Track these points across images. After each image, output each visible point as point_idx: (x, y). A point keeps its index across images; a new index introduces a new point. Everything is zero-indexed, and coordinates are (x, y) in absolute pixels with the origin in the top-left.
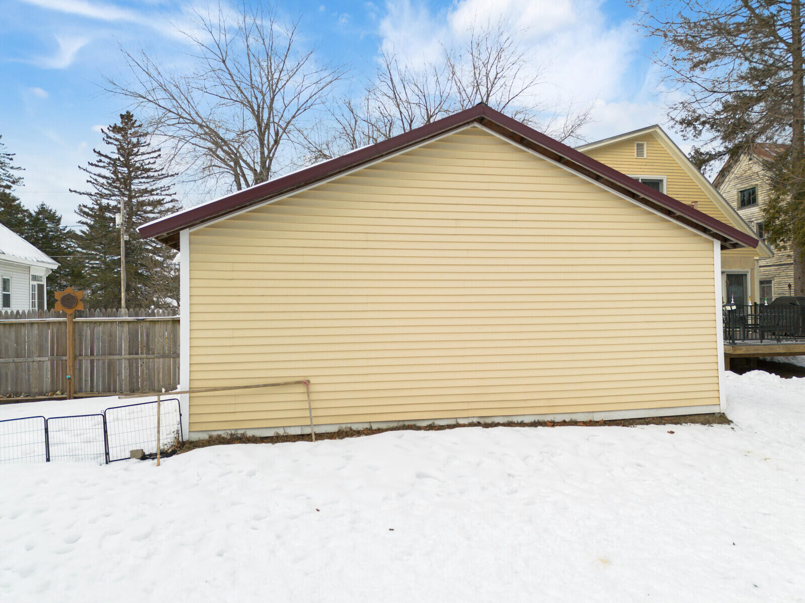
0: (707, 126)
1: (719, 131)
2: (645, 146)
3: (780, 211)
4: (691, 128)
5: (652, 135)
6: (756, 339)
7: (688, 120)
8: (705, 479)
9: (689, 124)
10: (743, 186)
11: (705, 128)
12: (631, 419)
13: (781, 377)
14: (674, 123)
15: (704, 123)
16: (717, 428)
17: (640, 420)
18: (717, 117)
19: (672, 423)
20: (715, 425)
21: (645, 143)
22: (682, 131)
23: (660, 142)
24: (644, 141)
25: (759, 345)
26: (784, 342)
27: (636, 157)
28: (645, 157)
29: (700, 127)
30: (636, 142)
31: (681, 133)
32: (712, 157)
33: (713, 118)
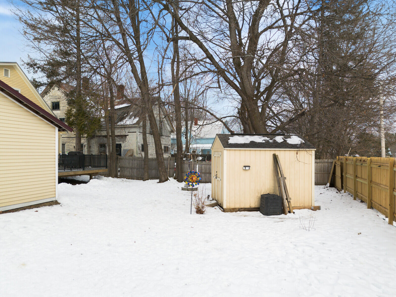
0: (40, 69)
1: (45, 73)
2: (9, 71)
3: (72, 115)
4: (32, 68)
5: (13, 67)
6: (63, 169)
7: (31, 64)
8: (54, 227)
9: (31, 66)
10: (54, 100)
11: (39, 70)
12: (16, 209)
13: (72, 185)
14: (24, 63)
15: (38, 68)
16: (55, 207)
17: (21, 209)
18: (45, 66)
19: (36, 208)
20: (54, 205)
21: (9, 70)
22: (27, 68)
23: (17, 71)
24: (9, 69)
25: (64, 172)
26: (73, 170)
27: (4, 76)
28: (9, 77)
29: (37, 69)
30: (4, 68)
31: (27, 69)
32: (42, 85)
33: (43, 66)
